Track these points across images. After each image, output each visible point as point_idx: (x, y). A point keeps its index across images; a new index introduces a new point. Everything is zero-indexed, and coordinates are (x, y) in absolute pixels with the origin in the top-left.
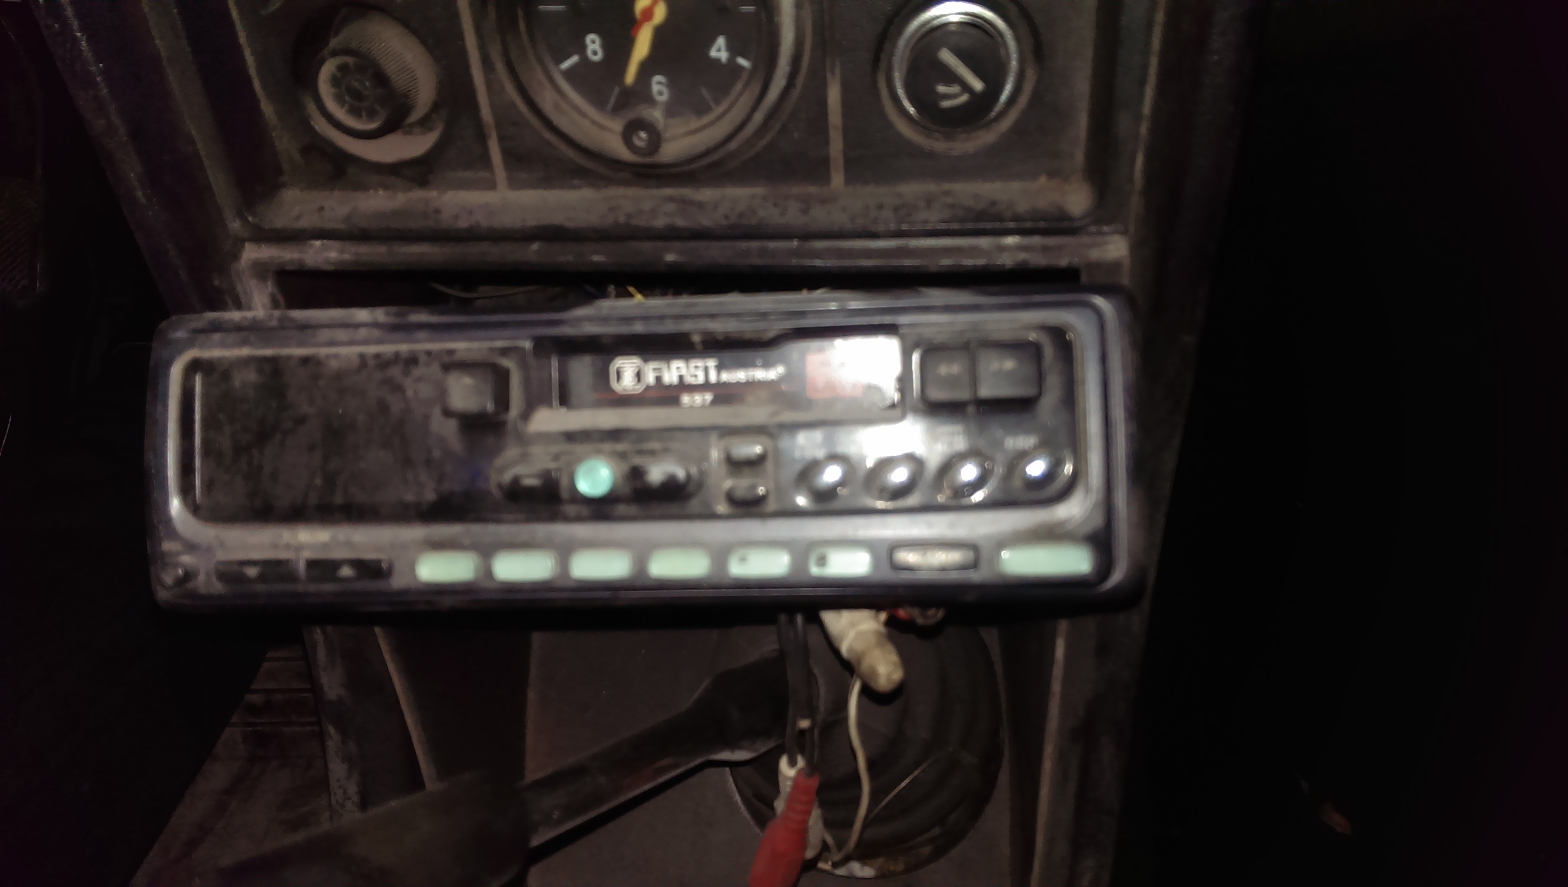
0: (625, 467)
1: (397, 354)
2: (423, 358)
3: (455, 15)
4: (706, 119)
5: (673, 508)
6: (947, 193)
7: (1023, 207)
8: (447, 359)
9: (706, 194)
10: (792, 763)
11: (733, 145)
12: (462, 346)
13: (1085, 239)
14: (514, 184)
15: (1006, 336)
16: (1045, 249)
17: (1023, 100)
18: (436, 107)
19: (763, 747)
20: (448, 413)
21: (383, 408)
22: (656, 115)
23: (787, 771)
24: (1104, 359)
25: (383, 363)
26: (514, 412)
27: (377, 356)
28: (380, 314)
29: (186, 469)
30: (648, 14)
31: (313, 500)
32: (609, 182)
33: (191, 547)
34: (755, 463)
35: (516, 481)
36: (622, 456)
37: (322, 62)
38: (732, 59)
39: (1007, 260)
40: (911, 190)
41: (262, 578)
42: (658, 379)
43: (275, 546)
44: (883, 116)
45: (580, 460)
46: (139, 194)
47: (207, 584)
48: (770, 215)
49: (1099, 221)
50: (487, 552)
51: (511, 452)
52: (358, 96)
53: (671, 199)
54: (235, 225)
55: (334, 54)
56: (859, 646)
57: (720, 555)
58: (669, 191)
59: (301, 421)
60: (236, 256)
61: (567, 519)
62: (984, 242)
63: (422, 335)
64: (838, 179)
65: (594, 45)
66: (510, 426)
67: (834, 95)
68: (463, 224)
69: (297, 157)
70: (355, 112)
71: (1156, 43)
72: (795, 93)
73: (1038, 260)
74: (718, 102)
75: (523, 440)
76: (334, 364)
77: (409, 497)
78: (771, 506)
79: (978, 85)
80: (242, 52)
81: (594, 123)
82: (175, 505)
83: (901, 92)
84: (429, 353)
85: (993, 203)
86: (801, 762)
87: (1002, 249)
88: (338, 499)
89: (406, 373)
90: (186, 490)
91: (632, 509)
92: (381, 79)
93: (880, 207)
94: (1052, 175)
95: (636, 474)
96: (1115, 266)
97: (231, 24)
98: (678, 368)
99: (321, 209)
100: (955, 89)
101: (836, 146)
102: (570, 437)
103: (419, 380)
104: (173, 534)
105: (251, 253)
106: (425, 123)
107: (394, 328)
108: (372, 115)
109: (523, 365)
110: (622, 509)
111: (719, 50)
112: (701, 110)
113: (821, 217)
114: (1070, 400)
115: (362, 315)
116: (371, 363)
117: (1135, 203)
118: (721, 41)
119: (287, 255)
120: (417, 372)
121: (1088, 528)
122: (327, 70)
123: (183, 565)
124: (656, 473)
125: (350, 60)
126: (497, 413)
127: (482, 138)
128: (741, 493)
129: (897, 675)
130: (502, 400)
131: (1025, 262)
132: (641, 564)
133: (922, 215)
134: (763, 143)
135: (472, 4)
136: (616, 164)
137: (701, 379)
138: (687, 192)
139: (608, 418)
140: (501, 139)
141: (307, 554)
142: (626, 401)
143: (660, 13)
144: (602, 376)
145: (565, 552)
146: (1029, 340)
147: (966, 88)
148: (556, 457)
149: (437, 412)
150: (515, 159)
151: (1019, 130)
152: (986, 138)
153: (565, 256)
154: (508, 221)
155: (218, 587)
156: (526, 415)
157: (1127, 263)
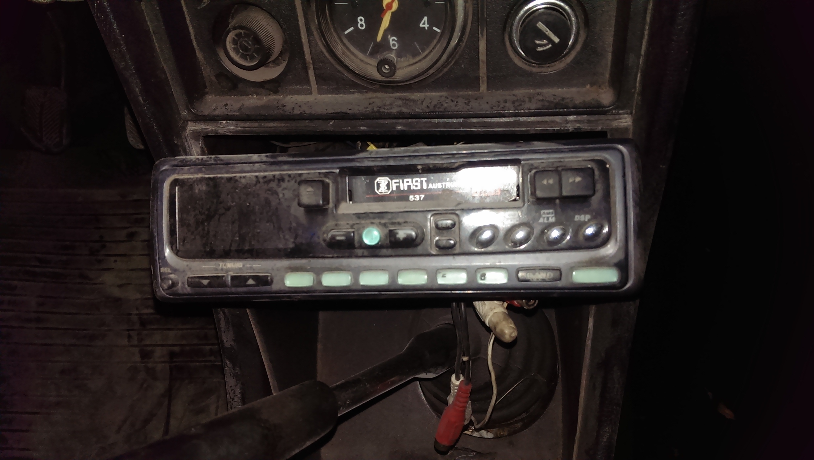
0: (386, 231)
1: (274, 176)
2: (287, 178)
3: (294, 8)
4: (417, 59)
5: (409, 251)
6: (539, 94)
7: (578, 100)
8: (298, 179)
9: (417, 96)
10: (458, 378)
11: (431, 72)
12: (306, 172)
13: (611, 117)
14: (320, 92)
15: (575, 166)
16: (589, 122)
17: (578, 47)
18: (281, 54)
19: (441, 371)
20: (300, 205)
21: (268, 202)
22: (393, 56)
23: (455, 382)
24: (624, 176)
25: (267, 181)
26: (331, 205)
27: (265, 177)
28: (263, 157)
29: (172, 232)
30: (389, 6)
31: (234, 248)
32: (368, 90)
33: (175, 271)
34: (448, 228)
35: (333, 237)
36: (385, 225)
37: (229, 32)
38: (430, 28)
39: (570, 128)
40: (521, 92)
41: (210, 285)
42: (398, 187)
43: (216, 270)
44: (507, 55)
45: (364, 228)
46: (140, 98)
47: (183, 288)
48: (449, 105)
49: (616, 108)
50: (318, 272)
51: (331, 223)
52: (246, 49)
53: (400, 98)
54: (185, 113)
55: (235, 28)
56: (495, 320)
57: (433, 274)
58: (398, 94)
59: (228, 209)
60: (184, 128)
61: (357, 257)
62: (558, 119)
63: (286, 167)
64: (483, 87)
65: (361, 21)
66: (330, 211)
67: (482, 46)
68: (297, 112)
69: (213, 78)
70: (244, 57)
71: (648, 19)
72: (463, 44)
73: (585, 127)
74: (423, 50)
75: (336, 217)
76: (243, 181)
77: (281, 246)
78: (457, 250)
79: (557, 40)
80: (188, 27)
81: (362, 61)
82: (167, 252)
83: (516, 43)
84: (290, 176)
85: (563, 99)
86: (462, 378)
87: (567, 122)
88: (247, 247)
89: (279, 186)
90: (172, 244)
91: (389, 252)
92: (257, 40)
93: (506, 101)
94: (592, 84)
95: (392, 234)
96: (626, 129)
97: (183, 13)
98: (408, 182)
99: (226, 105)
100: (545, 42)
101: (483, 70)
102: (359, 216)
103: (285, 189)
104: (165, 264)
105: (192, 127)
106: (276, 62)
107: (272, 163)
108: (252, 58)
109: (335, 182)
110: (384, 251)
111: (424, 24)
112: (415, 54)
113: (476, 106)
114: (607, 196)
115: (255, 157)
116: (261, 180)
117: (637, 98)
118: (425, 18)
119: (210, 128)
120: (284, 185)
121: (616, 260)
122: (230, 37)
123: (171, 279)
124: (402, 234)
125: (242, 31)
126: (324, 205)
127: (305, 69)
128: (443, 243)
129: (515, 334)
130: (326, 199)
131: (579, 128)
132: (393, 278)
133: (527, 105)
134: (446, 70)
135: (302, 3)
136: (373, 81)
137: (419, 188)
138: (407, 95)
139: (376, 207)
140: (315, 69)
141: (232, 274)
142: (382, 198)
143: (395, 6)
144: (371, 186)
145: (356, 273)
146: (588, 167)
147: (550, 41)
148: (352, 226)
149: (295, 204)
150: (321, 79)
151: (576, 61)
152: (560, 65)
153: (347, 127)
154: (319, 110)
155: (188, 290)
156: (336, 206)
157: (631, 128)
